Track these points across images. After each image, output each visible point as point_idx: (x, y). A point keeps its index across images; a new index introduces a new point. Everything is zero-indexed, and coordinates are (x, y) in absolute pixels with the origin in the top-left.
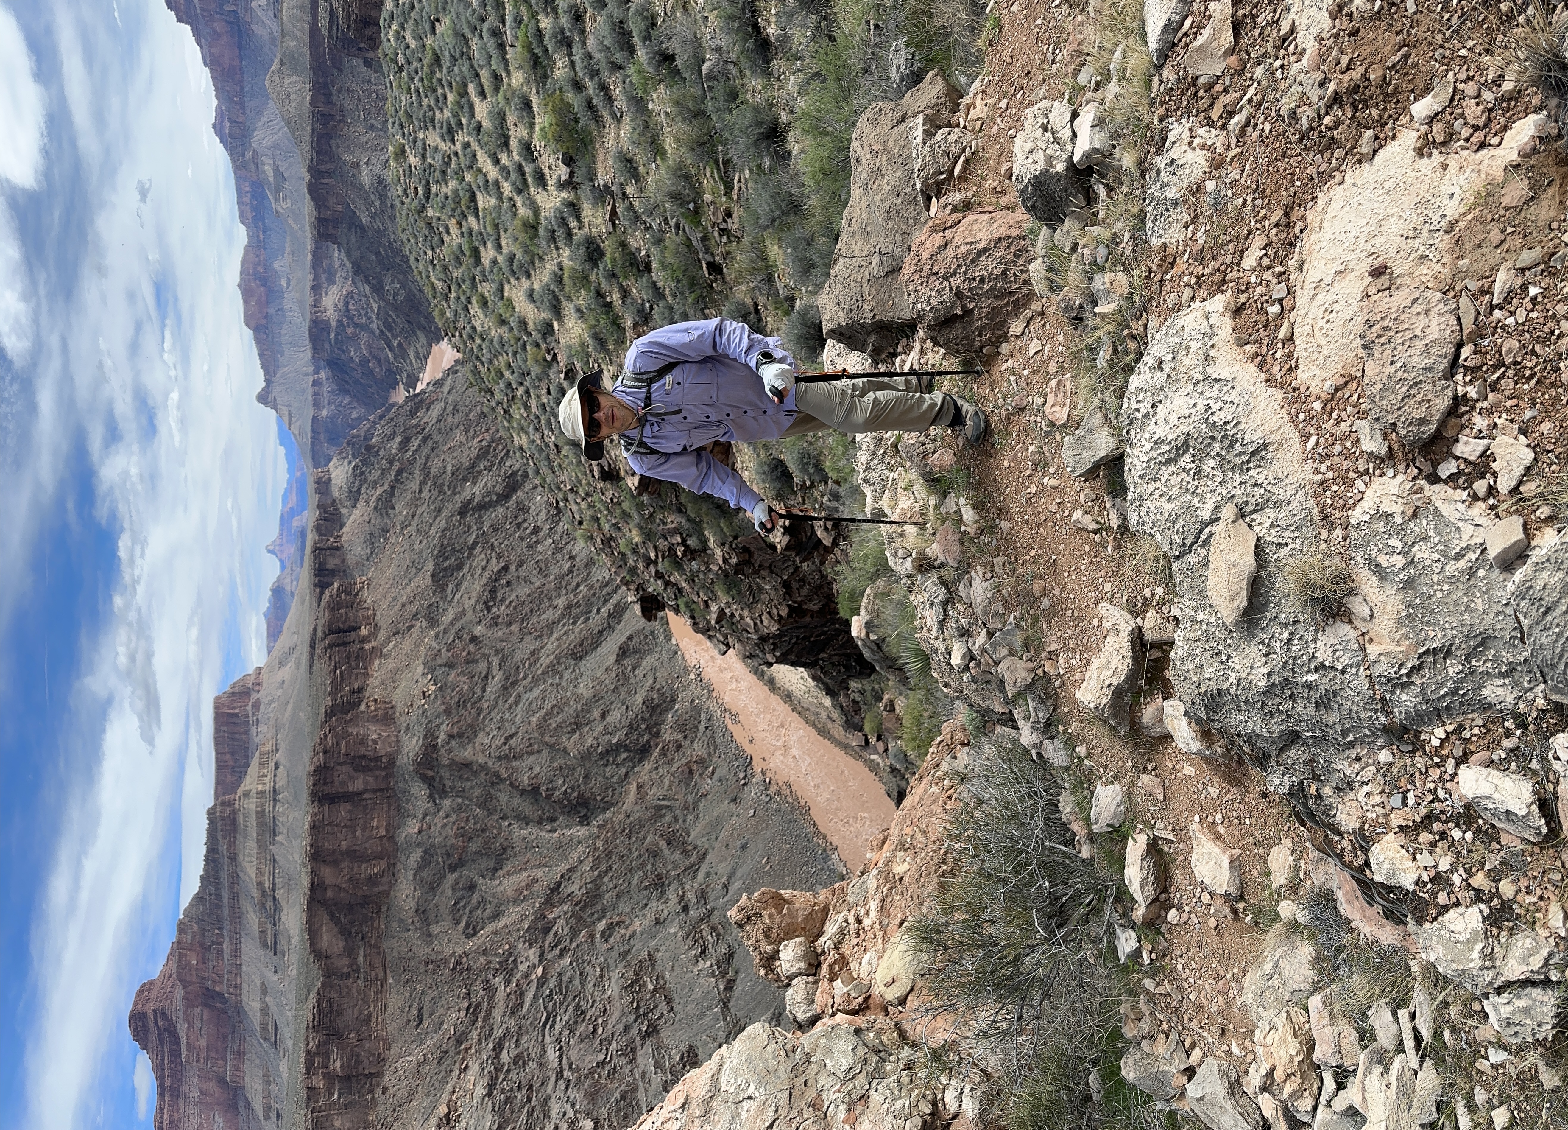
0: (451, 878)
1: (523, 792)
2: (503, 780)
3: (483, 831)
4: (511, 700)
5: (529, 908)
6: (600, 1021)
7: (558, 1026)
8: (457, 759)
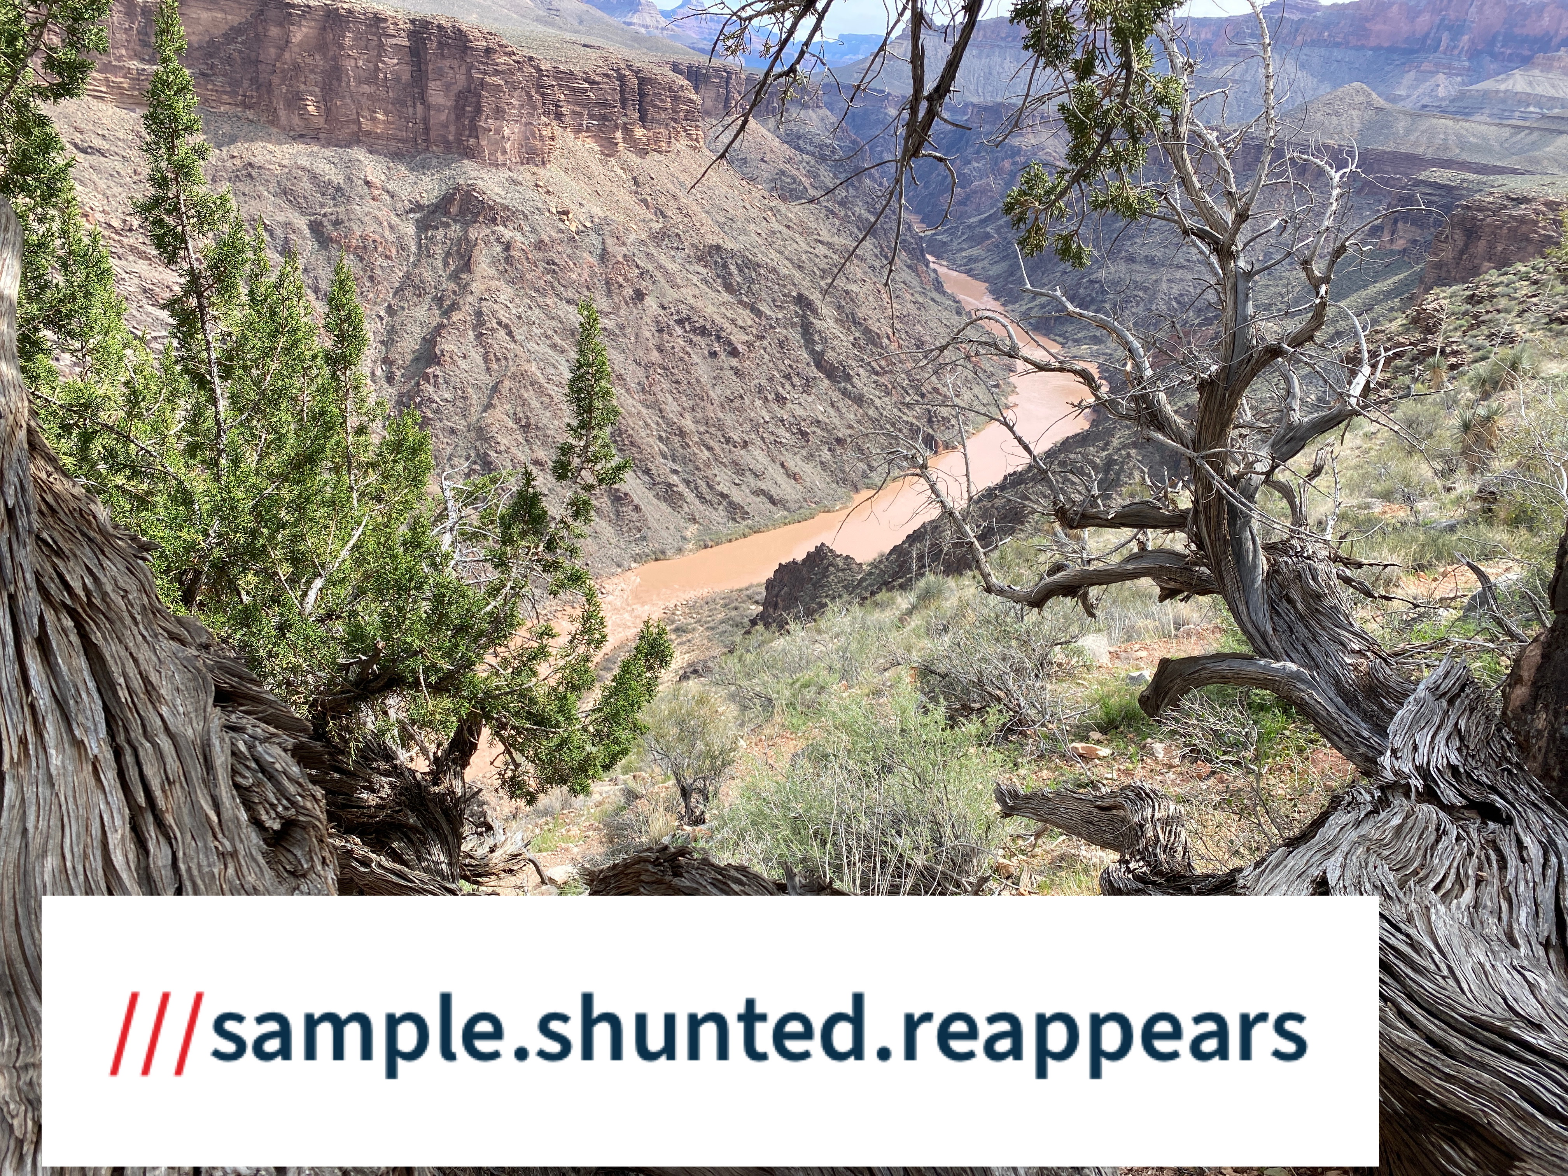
0: (302, 223)
1: (431, 341)
8: (476, 252)
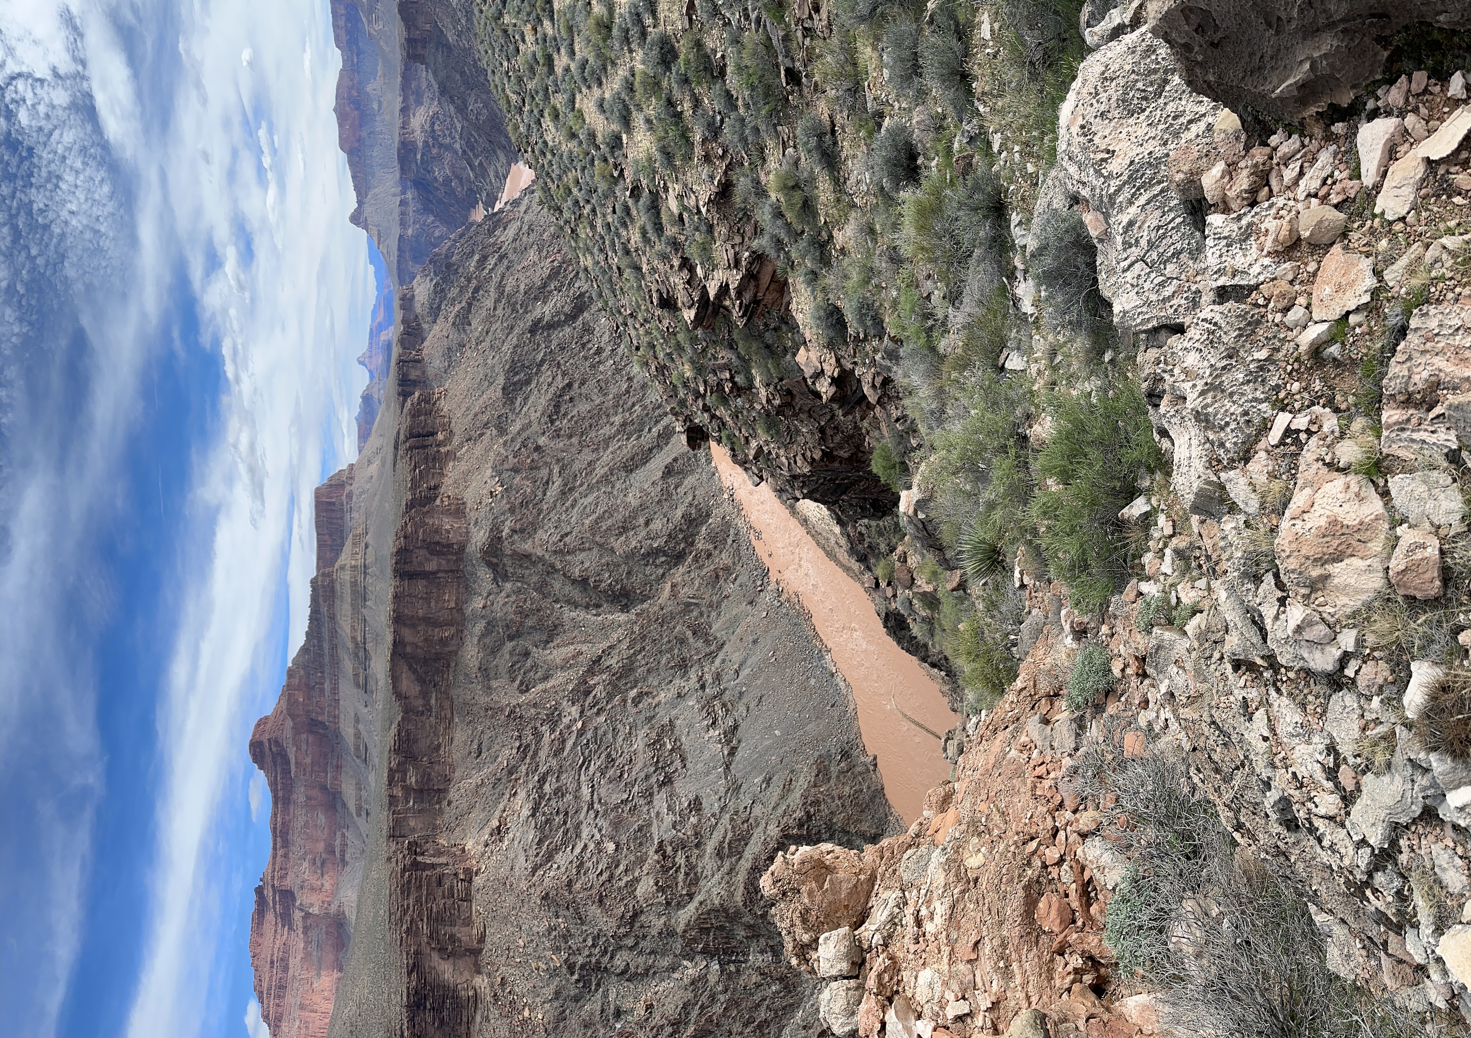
0: (509, 645)
1: (574, 582)
2: (557, 571)
3: (538, 610)
4: (569, 503)
5: (574, 675)
6: (626, 768)
7: (592, 769)
8: (519, 550)
